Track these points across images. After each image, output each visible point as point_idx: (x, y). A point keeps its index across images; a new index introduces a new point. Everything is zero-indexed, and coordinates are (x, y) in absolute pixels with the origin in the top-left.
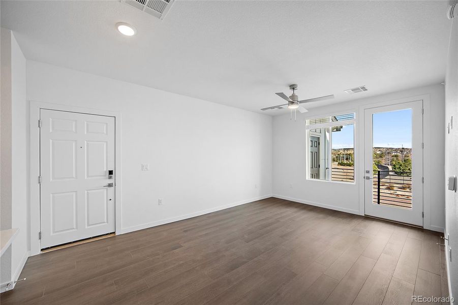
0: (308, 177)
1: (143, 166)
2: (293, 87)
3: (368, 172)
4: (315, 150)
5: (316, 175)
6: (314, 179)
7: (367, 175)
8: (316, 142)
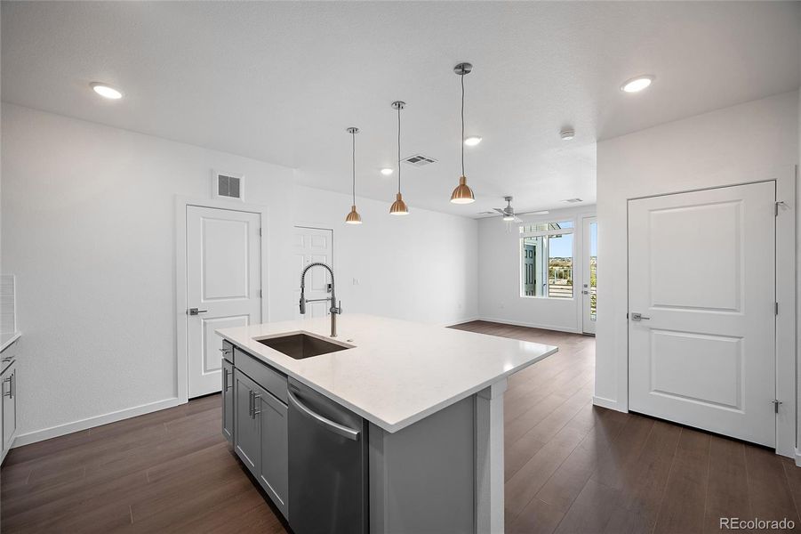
0: (522, 294)
1: (354, 280)
2: (508, 199)
3: (586, 286)
4: (531, 261)
5: (531, 290)
6: (528, 297)
7: (586, 289)
8: (531, 252)
